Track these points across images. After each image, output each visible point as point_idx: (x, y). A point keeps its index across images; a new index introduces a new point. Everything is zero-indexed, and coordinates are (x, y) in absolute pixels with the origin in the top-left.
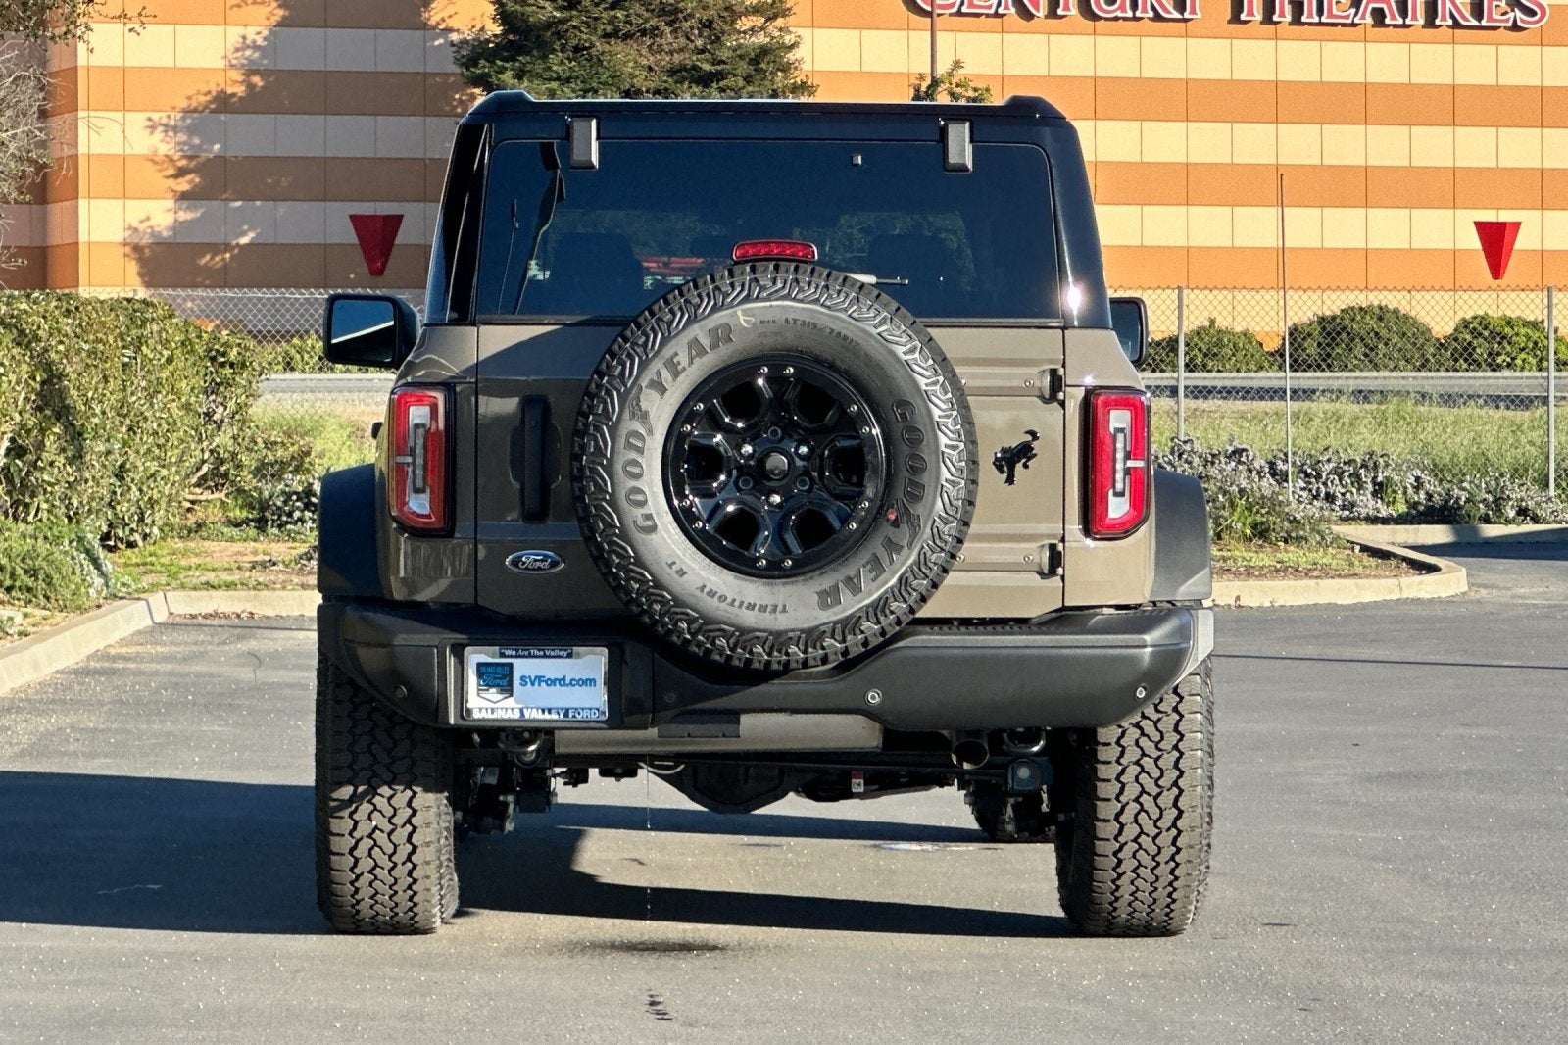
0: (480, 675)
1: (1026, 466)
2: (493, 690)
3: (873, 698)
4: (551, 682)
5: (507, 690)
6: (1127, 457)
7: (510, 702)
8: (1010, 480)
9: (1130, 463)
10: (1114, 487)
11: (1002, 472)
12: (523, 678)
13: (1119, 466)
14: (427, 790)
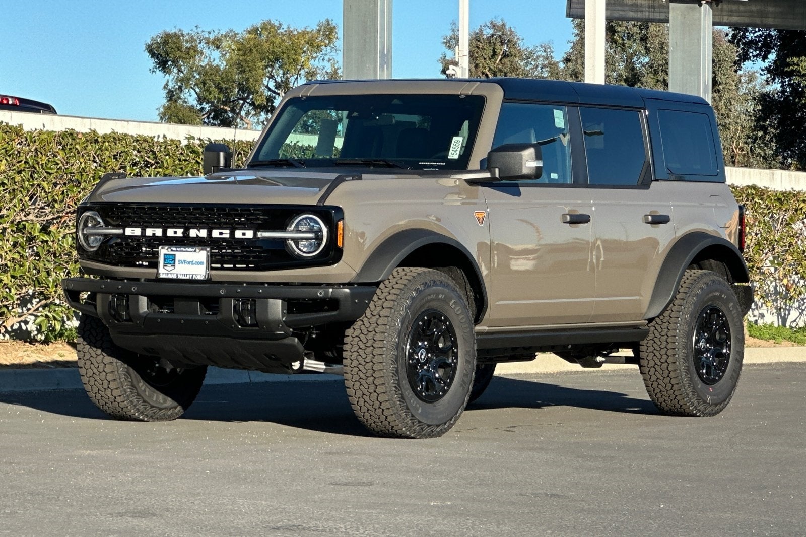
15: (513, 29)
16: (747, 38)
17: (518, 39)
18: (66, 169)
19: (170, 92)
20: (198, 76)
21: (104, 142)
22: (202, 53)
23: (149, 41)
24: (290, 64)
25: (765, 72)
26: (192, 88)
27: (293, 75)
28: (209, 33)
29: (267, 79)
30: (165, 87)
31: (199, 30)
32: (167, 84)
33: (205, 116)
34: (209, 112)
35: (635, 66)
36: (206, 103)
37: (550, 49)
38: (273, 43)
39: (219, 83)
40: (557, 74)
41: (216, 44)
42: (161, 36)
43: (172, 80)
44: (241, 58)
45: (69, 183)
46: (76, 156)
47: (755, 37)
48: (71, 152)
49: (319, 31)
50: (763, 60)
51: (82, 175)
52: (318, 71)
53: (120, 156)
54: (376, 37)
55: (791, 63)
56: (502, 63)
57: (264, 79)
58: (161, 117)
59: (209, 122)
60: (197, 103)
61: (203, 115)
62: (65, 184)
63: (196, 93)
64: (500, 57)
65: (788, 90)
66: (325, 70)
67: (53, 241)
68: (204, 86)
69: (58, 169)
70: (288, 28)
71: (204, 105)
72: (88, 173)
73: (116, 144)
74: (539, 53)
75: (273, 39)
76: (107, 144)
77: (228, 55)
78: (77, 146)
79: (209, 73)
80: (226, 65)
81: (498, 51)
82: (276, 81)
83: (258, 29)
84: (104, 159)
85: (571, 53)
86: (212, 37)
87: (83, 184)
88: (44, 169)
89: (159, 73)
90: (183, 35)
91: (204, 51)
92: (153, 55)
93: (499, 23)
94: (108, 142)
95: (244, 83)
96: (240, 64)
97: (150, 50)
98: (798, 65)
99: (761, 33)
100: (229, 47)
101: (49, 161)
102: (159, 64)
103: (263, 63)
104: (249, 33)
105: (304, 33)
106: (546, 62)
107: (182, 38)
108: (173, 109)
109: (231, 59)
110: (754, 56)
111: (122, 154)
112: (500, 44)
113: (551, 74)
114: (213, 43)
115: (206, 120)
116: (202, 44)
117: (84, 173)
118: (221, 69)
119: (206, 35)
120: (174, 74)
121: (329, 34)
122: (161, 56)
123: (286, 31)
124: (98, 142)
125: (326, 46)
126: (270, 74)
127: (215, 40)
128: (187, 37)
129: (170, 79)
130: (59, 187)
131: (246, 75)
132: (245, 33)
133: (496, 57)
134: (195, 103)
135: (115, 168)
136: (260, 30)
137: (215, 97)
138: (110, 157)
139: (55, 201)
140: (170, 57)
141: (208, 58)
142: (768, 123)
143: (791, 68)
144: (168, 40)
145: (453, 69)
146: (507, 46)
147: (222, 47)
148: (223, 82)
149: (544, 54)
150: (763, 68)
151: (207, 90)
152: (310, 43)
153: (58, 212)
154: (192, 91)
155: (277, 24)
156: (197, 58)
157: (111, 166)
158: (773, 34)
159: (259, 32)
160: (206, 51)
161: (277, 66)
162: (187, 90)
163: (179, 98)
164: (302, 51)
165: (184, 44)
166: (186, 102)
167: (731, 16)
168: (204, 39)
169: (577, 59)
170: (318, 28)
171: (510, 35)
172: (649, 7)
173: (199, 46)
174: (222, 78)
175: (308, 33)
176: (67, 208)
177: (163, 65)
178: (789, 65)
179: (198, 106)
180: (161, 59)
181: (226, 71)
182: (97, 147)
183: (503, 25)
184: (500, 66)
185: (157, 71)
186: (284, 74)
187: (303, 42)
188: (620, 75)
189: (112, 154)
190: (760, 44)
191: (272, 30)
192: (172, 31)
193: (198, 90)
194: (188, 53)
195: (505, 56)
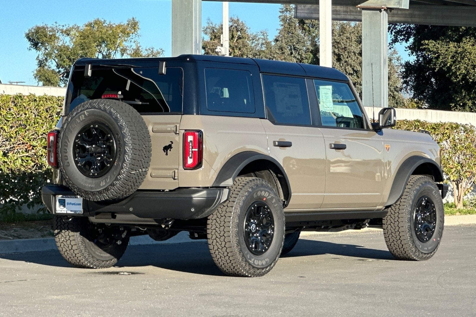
0: (59, 202)
1: (170, 150)
2: (62, 206)
3: (131, 209)
4: (73, 204)
5: (64, 206)
6: (192, 148)
7: (65, 209)
8: (167, 154)
9: (193, 150)
10: (189, 156)
11: (165, 152)
12: (67, 203)
13: (191, 150)
14: (72, 231)
15: (244, 22)
16: (397, 29)
17: (247, 28)
18: (17, 118)
19: (40, 61)
20: (57, 52)
21: (40, 101)
22: (59, 38)
23: (27, 32)
24: (112, 44)
25: (408, 49)
26: (53, 59)
27: (113, 51)
28: (63, 26)
29: (98, 53)
30: (37, 58)
31: (57, 25)
32: (38, 57)
33: (62, 75)
34: (64, 73)
35: (317, 44)
36: (62, 68)
37: (266, 34)
38: (101, 32)
39: (69, 56)
40: (270, 48)
41: (67, 33)
42: (34, 28)
43: (41, 54)
44: (82, 41)
45: (19, 126)
46: (24, 110)
47: (401, 28)
48: (21, 107)
49: (128, 24)
50: (406, 42)
51: (27, 122)
52: (128, 48)
53: (50, 109)
54: (192, 33)
55: (424, 43)
56: (237, 42)
57: (96, 53)
58: (35, 77)
59: (64, 79)
60: (56, 68)
61: (60, 75)
62: (17, 127)
63: (56, 62)
64: (236, 38)
65: (421, 59)
66: (132, 48)
67: (10, 162)
68: (60, 57)
69: (13, 118)
70: (110, 23)
71: (60, 69)
72: (31, 120)
73: (47, 102)
74: (259, 37)
75: (101, 30)
76: (42, 102)
77: (74, 39)
78: (24, 104)
79: (62, 50)
80: (74, 45)
81: (235, 35)
82: (103, 55)
83: (92, 24)
84: (40, 111)
85: (279, 36)
86: (65, 29)
87: (28, 127)
88: (4, 118)
89: (34, 50)
90: (47, 28)
91: (60, 37)
92: (30, 40)
93: (236, 19)
94: (42, 101)
95: (84, 56)
96: (81, 44)
97: (28, 37)
98: (428, 45)
99: (404, 26)
100: (75, 35)
101: (7, 113)
102: (33, 45)
103: (96, 44)
104: (87, 26)
105: (119, 26)
106: (264, 42)
107: (47, 29)
108: (42, 72)
109: (77, 42)
110: (401, 40)
111: (51, 108)
112: (236, 31)
113: (267, 48)
114: (65, 32)
115: (62, 78)
116: (59, 33)
117: (28, 120)
118: (71, 47)
119: (61, 28)
120: (42, 51)
121: (134, 26)
122: (34, 40)
123: (108, 25)
124: (36, 101)
125: (132, 34)
126: (100, 50)
127: (66, 30)
128: (50, 29)
129: (40, 54)
130: (13, 128)
131: (85, 51)
132: (84, 26)
133: (234, 39)
134: (55, 68)
135: (47, 117)
136: (93, 24)
137: (67, 64)
138: (43, 110)
139: (12, 137)
140: (40, 41)
141: (62, 41)
142: (409, 79)
143: (424, 47)
144: (39, 31)
145: (220, 49)
146: (241, 32)
147: (71, 35)
148: (72, 55)
149: (263, 37)
150: (407, 47)
151: (62, 60)
152: (123, 32)
153: (13, 144)
154: (53, 61)
155: (103, 20)
156: (56, 41)
157: (44, 116)
158: (411, 26)
159: (92, 25)
160: (61, 37)
161: (103, 45)
162: (50, 60)
163: (45, 65)
164: (118, 37)
165: (48, 33)
166: (50, 68)
167: (393, 17)
168: (60, 30)
169: (282, 39)
170: (127, 23)
171: (242, 26)
172: (344, 12)
173: (57, 34)
174: (71, 53)
175: (122, 26)
176: (18, 142)
177: (35, 45)
178: (422, 45)
179: (57, 69)
180: (34, 42)
181: (73, 49)
182: (36, 104)
183: (238, 20)
184: (236, 44)
185: (32, 49)
186: (108, 50)
187: (119, 31)
188: (308, 49)
189: (45, 108)
190: (404, 33)
191: (100, 24)
192: (41, 25)
193: (57, 60)
194: (51, 38)
195: (239, 38)
